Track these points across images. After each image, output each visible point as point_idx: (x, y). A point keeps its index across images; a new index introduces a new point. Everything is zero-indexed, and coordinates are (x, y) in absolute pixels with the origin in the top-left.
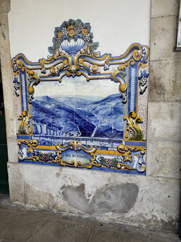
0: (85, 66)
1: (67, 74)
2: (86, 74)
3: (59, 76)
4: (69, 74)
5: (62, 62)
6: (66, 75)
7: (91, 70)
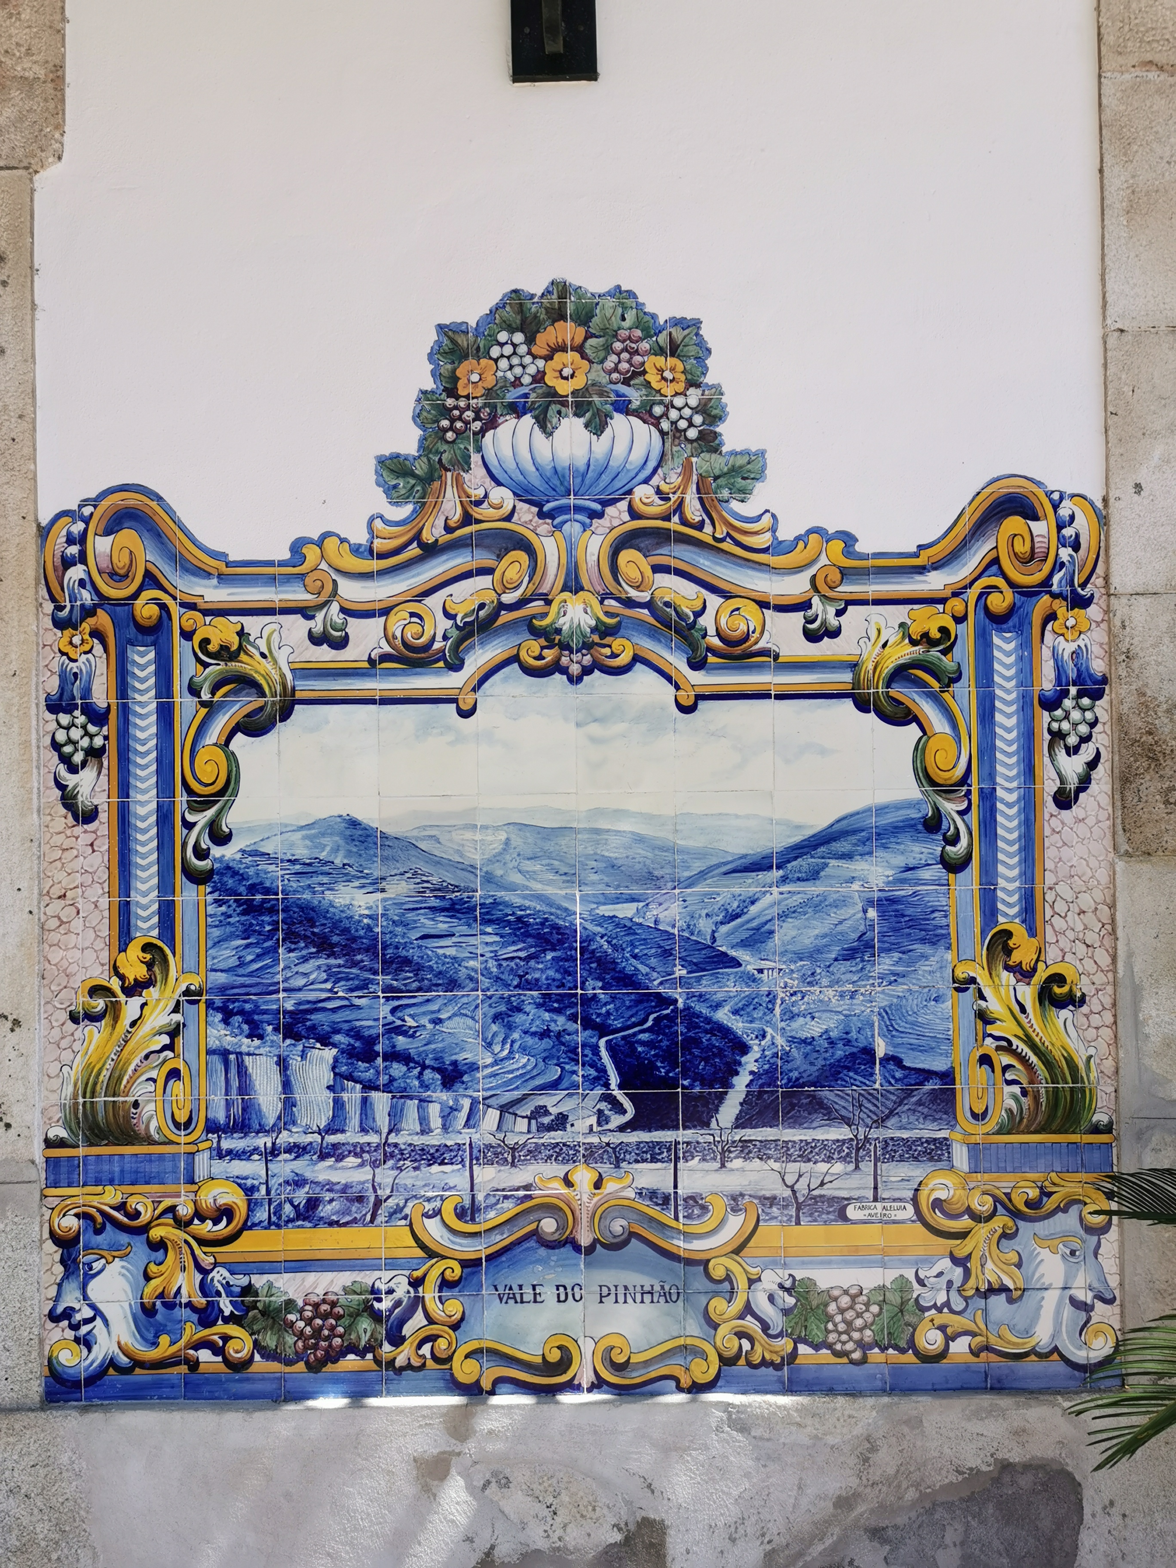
0: (667, 604)
1: (523, 655)
2: (677, 662)
3: (456, 666)
4: (540, 657)
5: (490, 571)
6: (516, 666)
7: (711, 631)
